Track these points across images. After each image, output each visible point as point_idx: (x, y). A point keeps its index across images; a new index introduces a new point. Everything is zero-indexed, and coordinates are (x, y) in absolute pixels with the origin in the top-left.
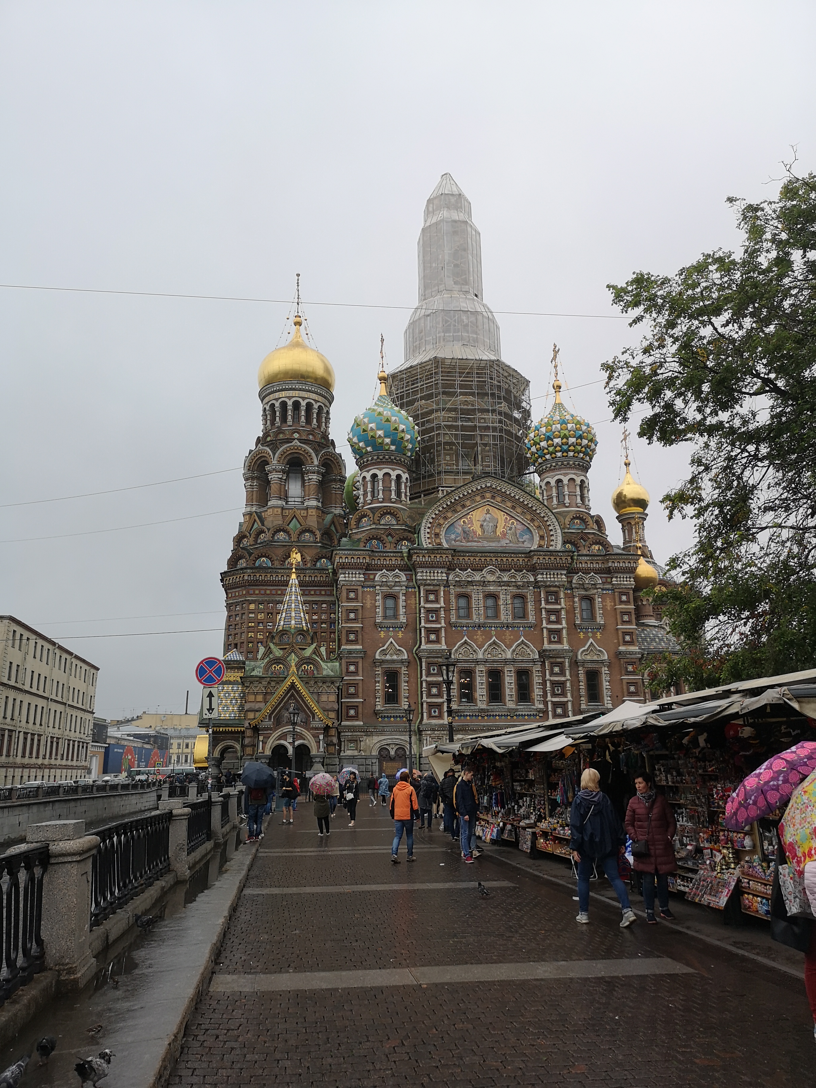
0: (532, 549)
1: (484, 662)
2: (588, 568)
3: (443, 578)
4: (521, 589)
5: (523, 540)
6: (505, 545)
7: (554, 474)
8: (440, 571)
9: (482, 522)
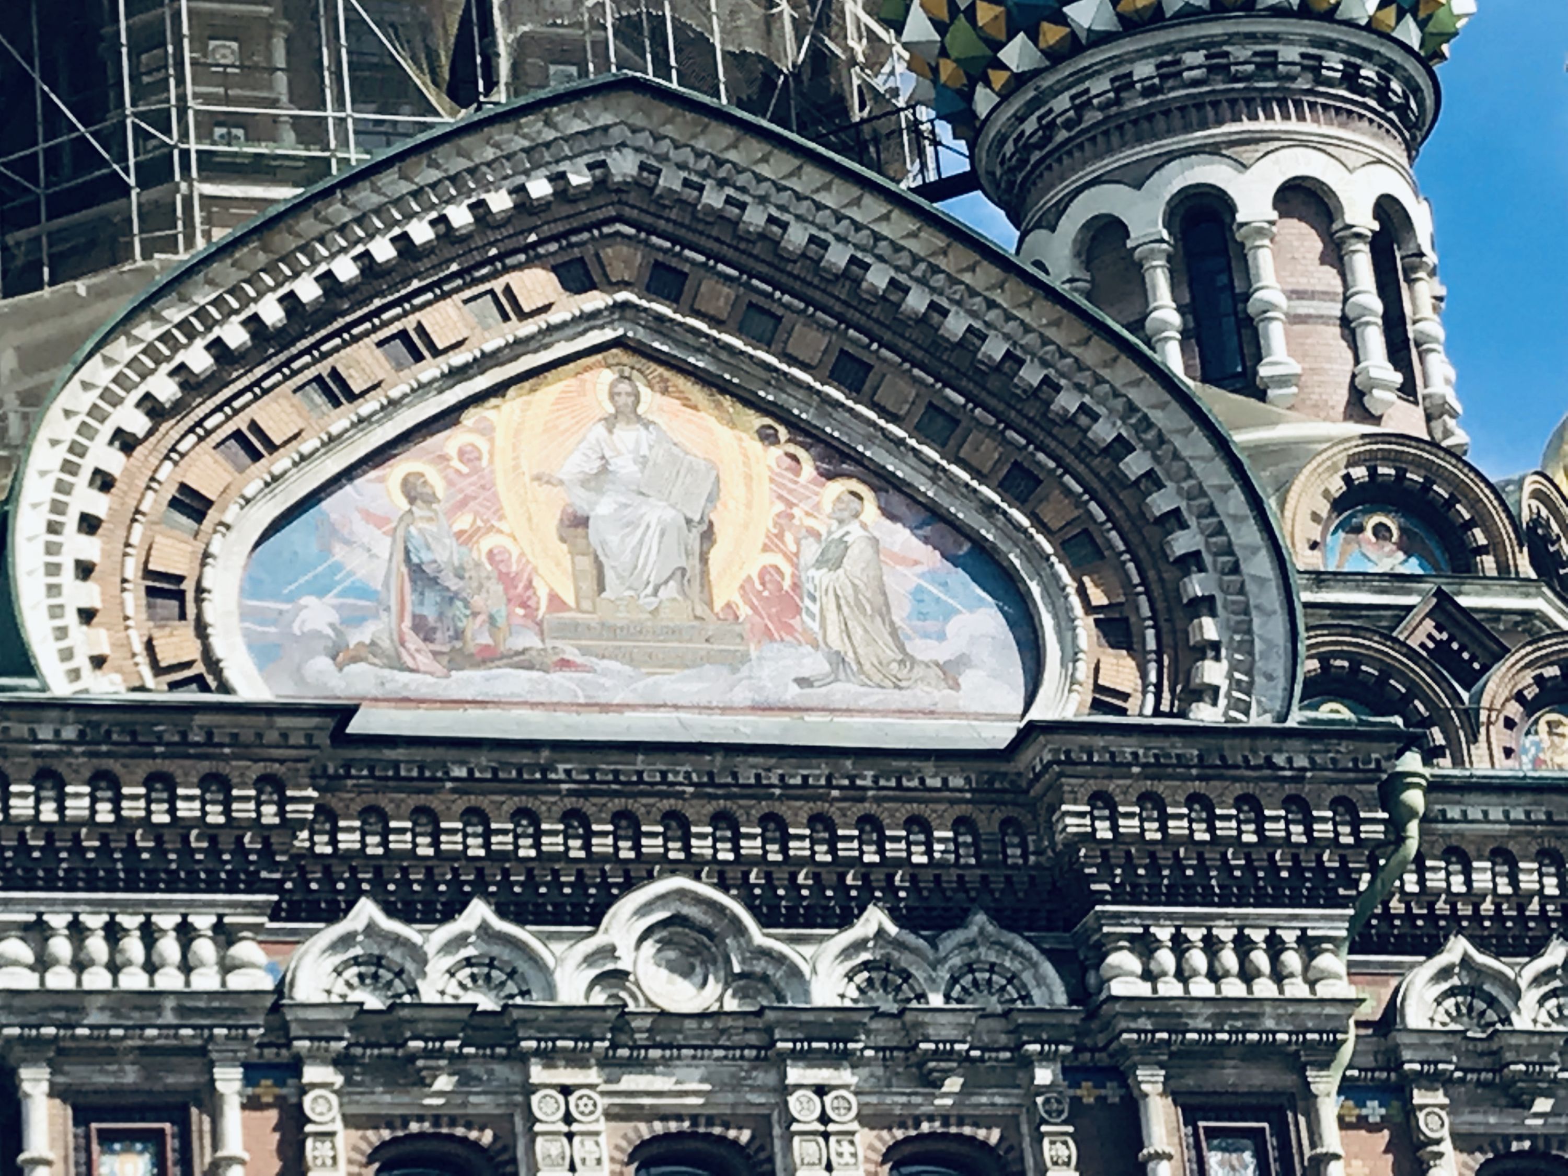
0: (1036, 718)
2: (1520, 899)
3: (236, 982)
4: (953, 1084)
5: (943, 652)
6: (792, 694)
7: (1147, 150)
8: (203, 922)
9: (581, 501)
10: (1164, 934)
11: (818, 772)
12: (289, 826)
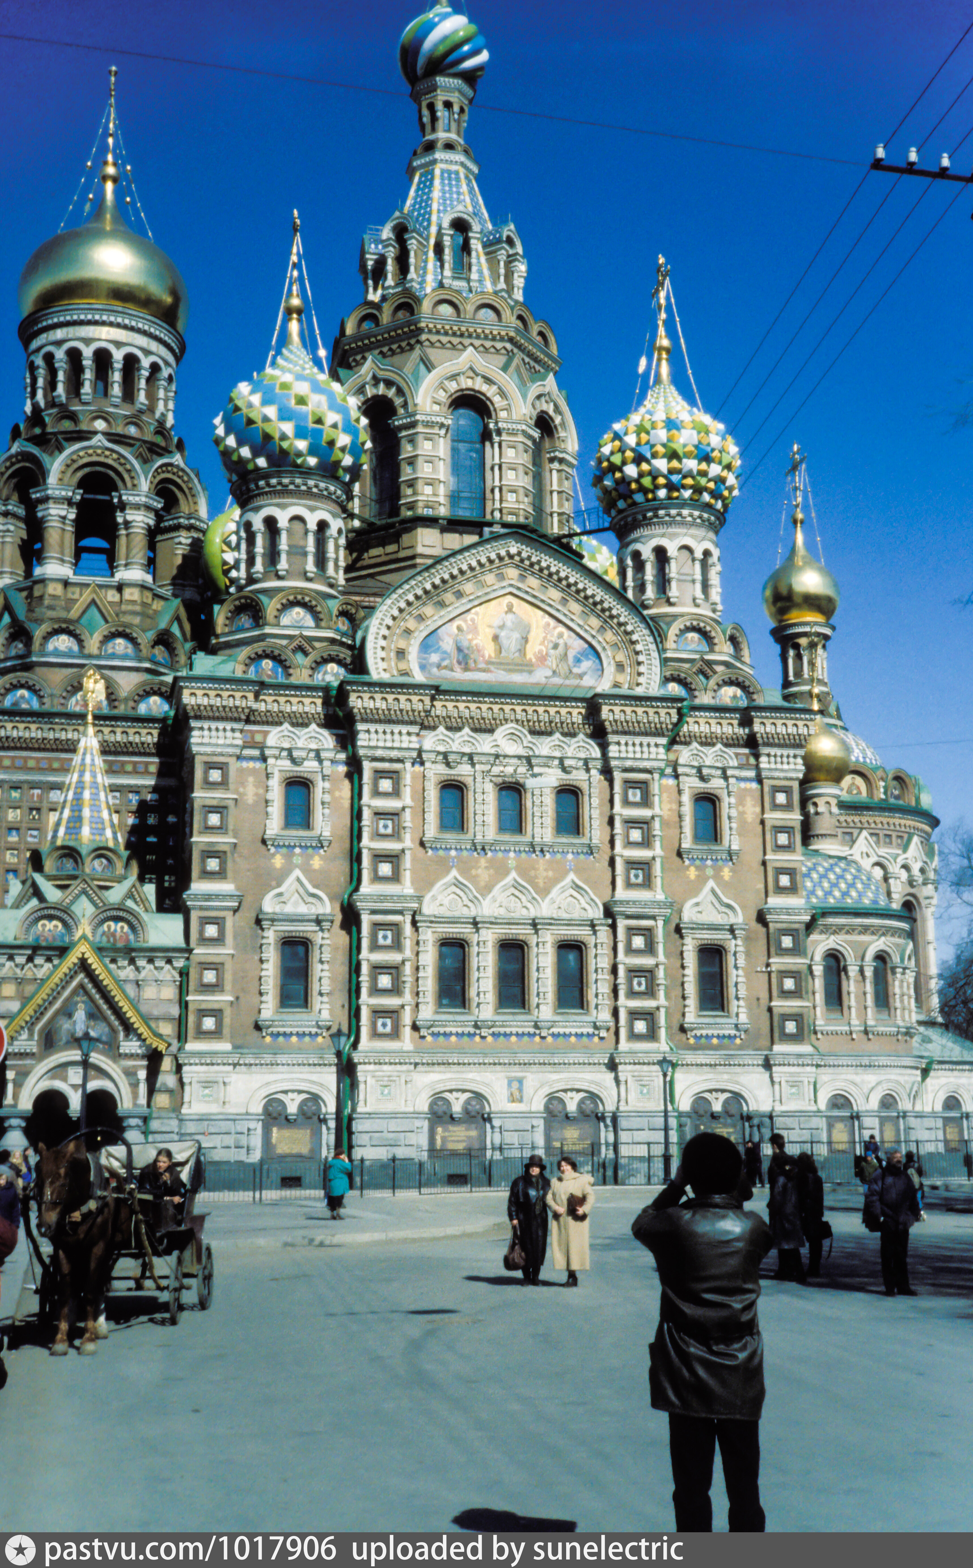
0: (599, 690)
1: (492, 923)
2: (711, 733)
3: (411, 745)
4: (572, 774)
6: (543, 680)
8: (405, 732)
9: (498, 631)
10: (624, 742)
12: (425, 710)
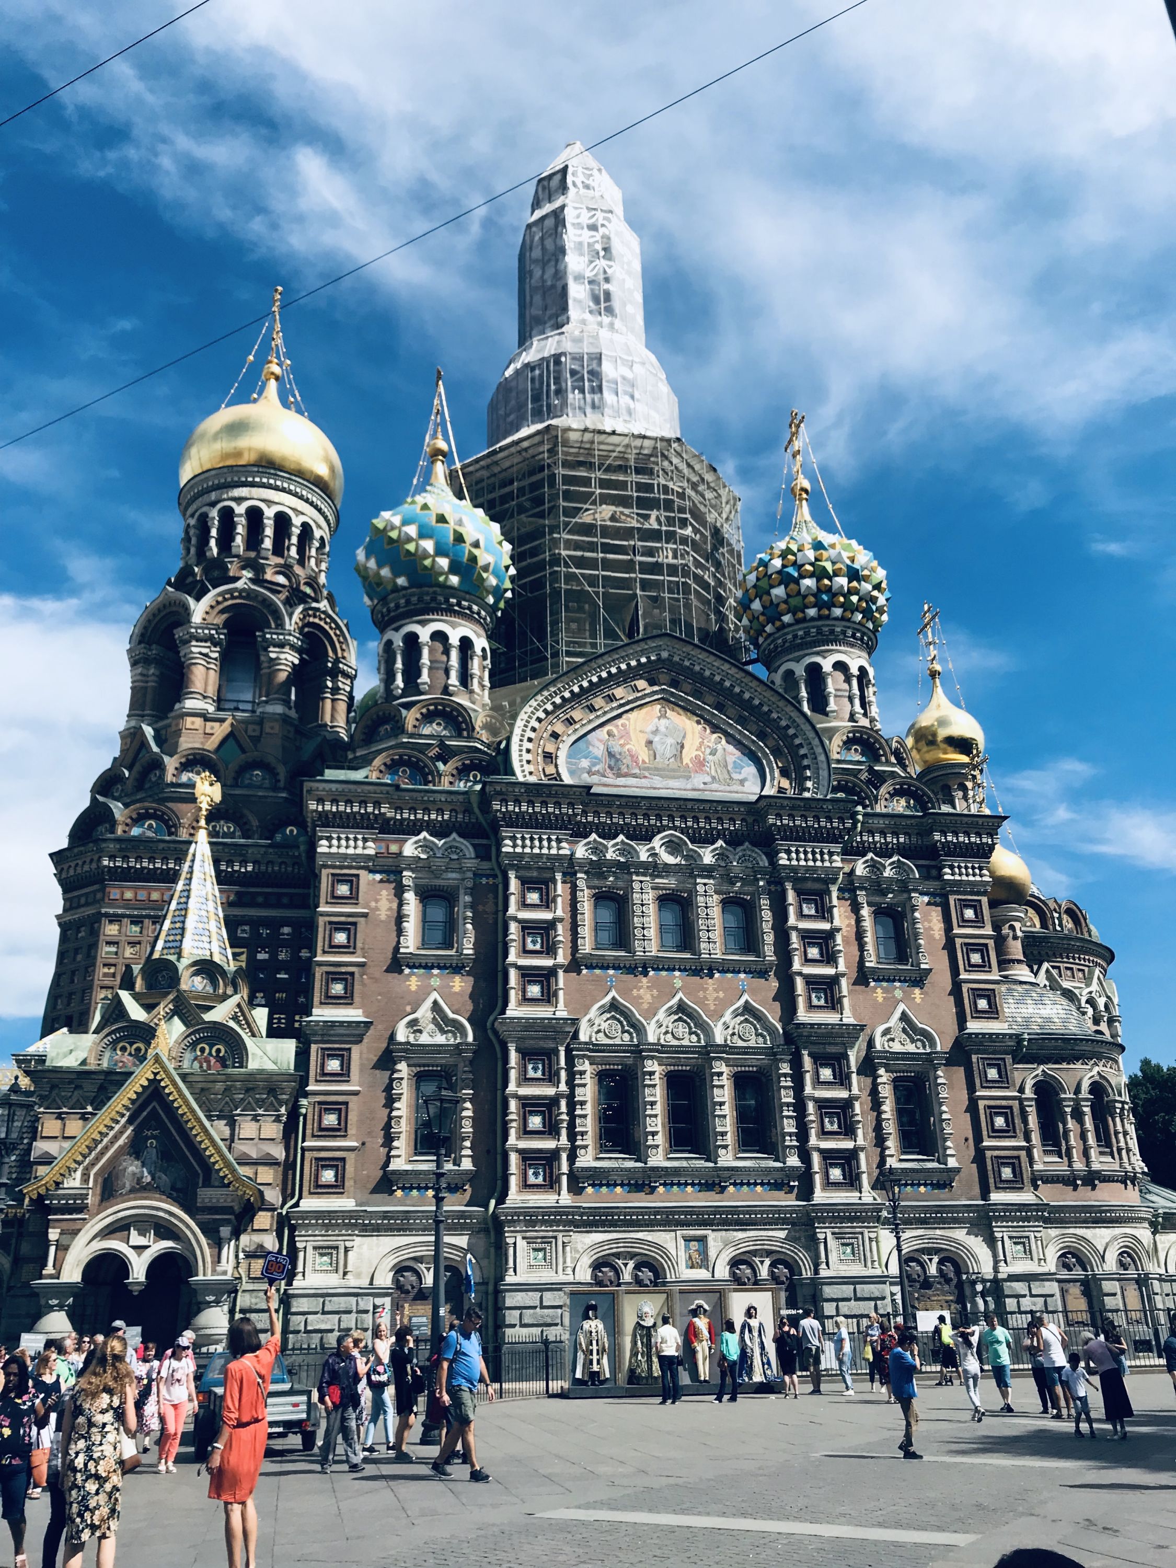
0: (764, 795)
1: (658, 1051)
2: (887, 844)
3: (561, 852)
4: (739, 884)
5: (741, 777)
6: (702, 786)
7: (801, 653)
8: (554, 837)
9: (651, 737)
10: (793, 849)
11: (707, 806)
12: (575, 815)
